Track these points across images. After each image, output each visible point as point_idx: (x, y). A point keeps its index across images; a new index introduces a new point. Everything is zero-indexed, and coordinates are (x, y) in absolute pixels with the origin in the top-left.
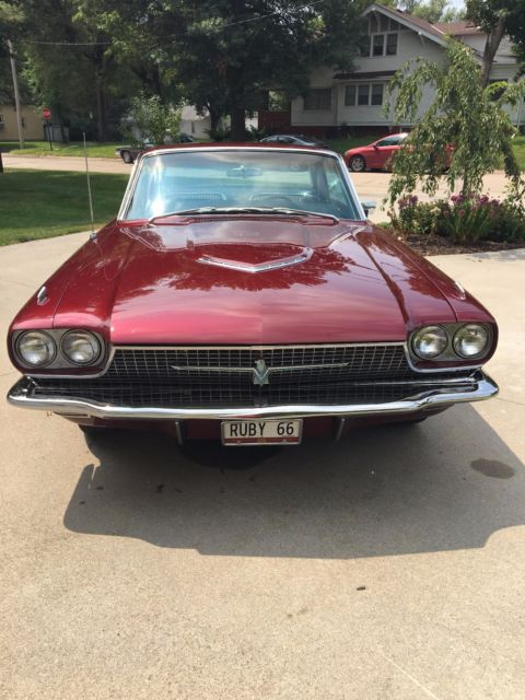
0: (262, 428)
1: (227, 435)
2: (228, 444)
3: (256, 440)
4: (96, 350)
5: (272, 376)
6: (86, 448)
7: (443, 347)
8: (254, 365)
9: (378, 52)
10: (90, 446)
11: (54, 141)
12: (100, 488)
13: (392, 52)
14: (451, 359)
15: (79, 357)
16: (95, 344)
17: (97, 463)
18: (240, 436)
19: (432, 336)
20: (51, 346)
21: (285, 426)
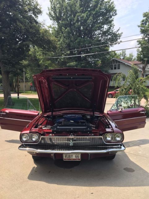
0: (72, 156)
1: (64, 158)
2: (64, 160)
3: (71, 159)
4: (37, 138)
5: (74, 144)
6: (34, 163)
7: (112, 138)
8: (70, 141)
9: (115, 68)
10: (35, 163)
11: (32, 91)
12: (36, 172)
13: (119, 68)
14: (114, 141)
15: (34, 139)
16: (37, 137)
17: (36, 166)
18: (67, 158)
19: (110, 136)
20: (28, 137)
21: (77, 156)
